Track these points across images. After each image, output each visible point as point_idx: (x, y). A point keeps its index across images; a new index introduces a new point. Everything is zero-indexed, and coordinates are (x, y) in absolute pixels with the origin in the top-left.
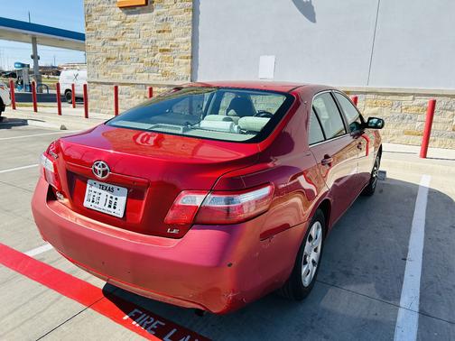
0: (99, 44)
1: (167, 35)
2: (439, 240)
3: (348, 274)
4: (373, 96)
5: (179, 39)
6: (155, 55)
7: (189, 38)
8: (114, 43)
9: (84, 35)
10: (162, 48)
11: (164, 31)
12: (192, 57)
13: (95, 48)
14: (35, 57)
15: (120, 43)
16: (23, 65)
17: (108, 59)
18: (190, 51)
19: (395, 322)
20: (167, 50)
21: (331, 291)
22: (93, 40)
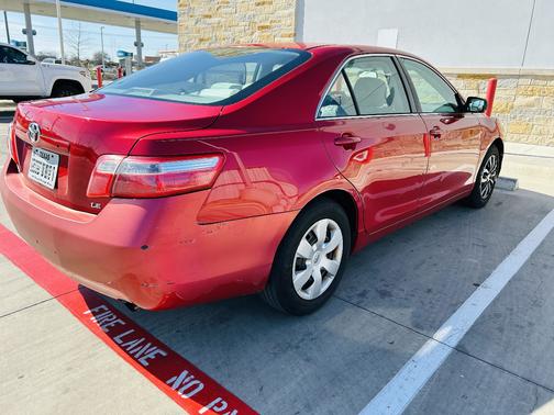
0: (191, 22)
1: (268, 8)
2: (545, 266)
3: (384, 294)
4: (528, 81)
5: (281, 13)
6: (253, 33)
7: (292, 10)
8: (208, 20)
9: (176, 13)
10: (262, 24)
11: (264, 3)
12: (295, 35)
13: (187, 28)
14: (139, 44)
15: (215, 20)
16: (126, 54)
17: (201, 40)
18: (293, 27)
19: (412, 355)
20: (267, 27)
21: (349, 311)
22: (186, 18)
